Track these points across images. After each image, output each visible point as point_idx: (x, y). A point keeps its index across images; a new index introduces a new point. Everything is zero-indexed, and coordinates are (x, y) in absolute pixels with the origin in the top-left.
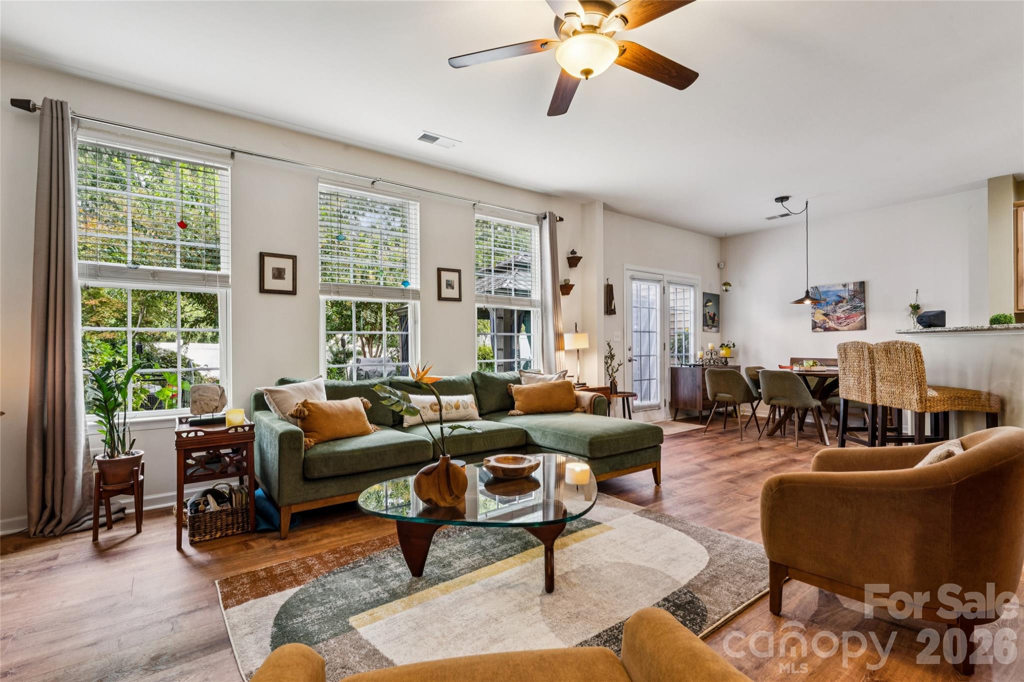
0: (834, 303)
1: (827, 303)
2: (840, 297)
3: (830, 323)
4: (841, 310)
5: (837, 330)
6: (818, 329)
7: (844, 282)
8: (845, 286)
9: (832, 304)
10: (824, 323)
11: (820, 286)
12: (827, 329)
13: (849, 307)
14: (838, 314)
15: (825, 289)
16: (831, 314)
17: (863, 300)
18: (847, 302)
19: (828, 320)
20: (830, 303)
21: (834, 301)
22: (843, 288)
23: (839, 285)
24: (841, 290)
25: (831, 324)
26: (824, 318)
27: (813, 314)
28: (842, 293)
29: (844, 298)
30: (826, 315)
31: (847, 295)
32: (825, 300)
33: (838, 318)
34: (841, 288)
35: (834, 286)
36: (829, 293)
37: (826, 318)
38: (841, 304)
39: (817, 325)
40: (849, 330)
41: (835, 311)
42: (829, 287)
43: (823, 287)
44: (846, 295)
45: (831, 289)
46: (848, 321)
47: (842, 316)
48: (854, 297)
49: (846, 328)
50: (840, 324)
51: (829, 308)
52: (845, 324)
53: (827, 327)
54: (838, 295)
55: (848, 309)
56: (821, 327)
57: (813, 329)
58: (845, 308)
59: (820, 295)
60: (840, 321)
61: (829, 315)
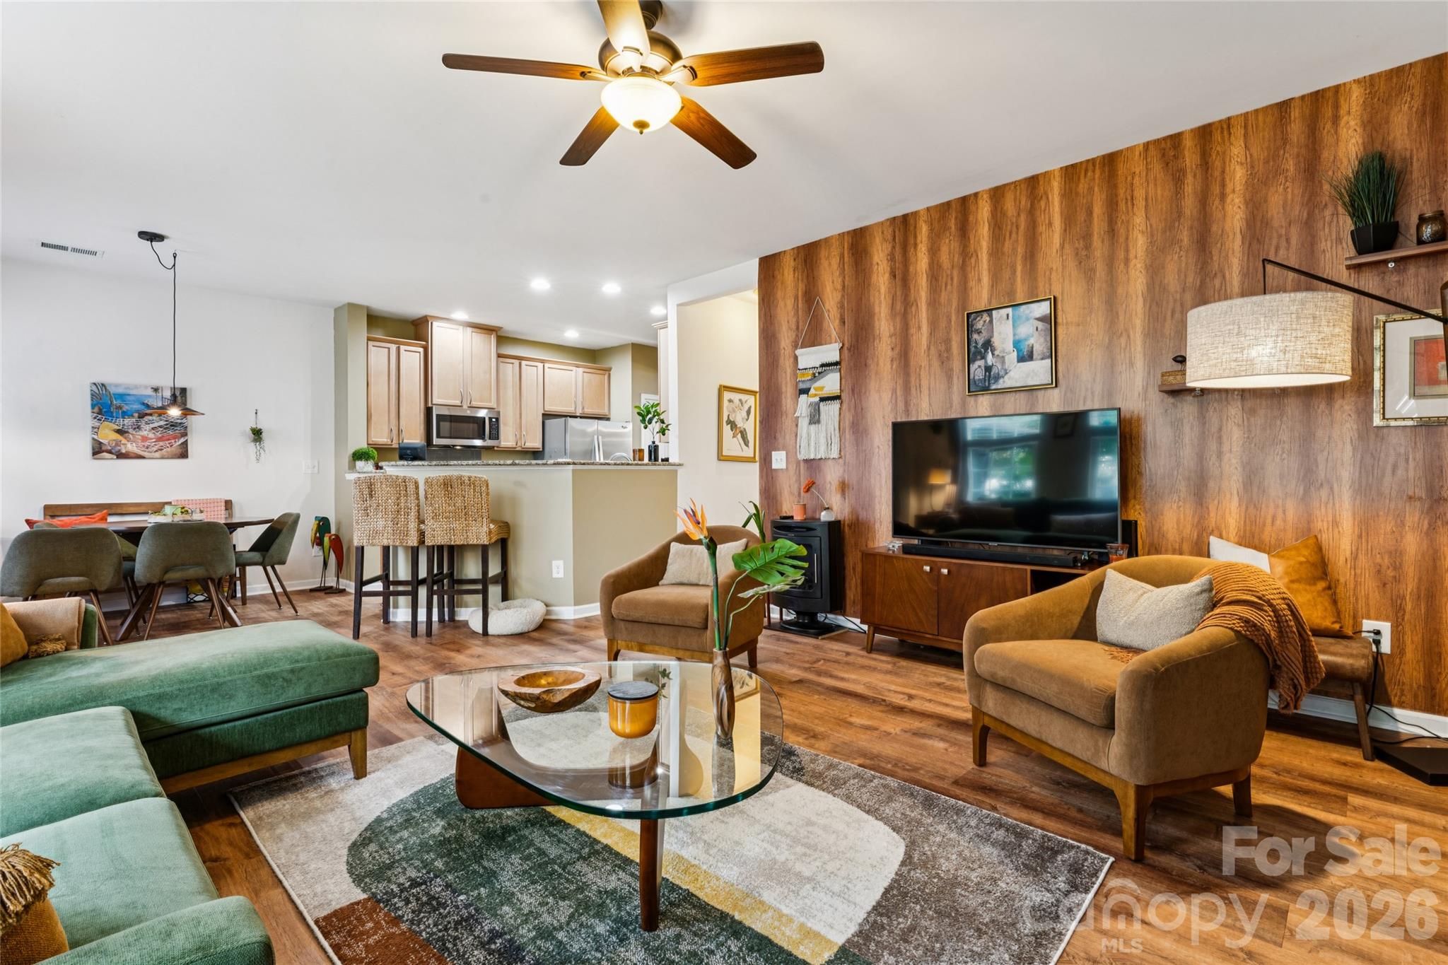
0: (136, 415)
1: (124, 412)
2: (147, 406)
3: (128, 445)
4: (148, 427)
5: (141, 457)
6: (105, 454)
7: (156, 383)
8: (156, 390)
9: (133, 416)
10: (117, 445)
11: (110, 385)
12: (121, 456)
13: (162, 423)
14: (145, 433)
15: (120, 391)
16: (130, 431)
19: (124, 441)
20: (129, 413)
21: (137, 411)
22: (154, 394)
23: (146, 387)
24: (150, 396)
25: (131, 447)
26: (116, 436)
27: (95, 429)
28: (149, 400)
30: (120, 432)
31: (160, 404)
32: (120, 408)
33: (144, 439)
34: (150, 392)
35: (136, 387)
36: (128, 398)
37: (120, 437)
38: (148, 418)
39: (104, 448)
40: (162, 458)
41: (139, 427)
42: (128, 388)
43: (116, 386)
45: (132, 392)
46: (161, 443)
47: (151, 435)
49: (157, 455)
50: (147, 448)
51: (128, 421)
52: (155, 449)
53: (124, 451)
54: (143, 404)
55: (160, 427)
56: (110, 452)
57: (95, 453)
58: (156, 425)
59: (108, 398)
60: (147, 444)
61: (127, 432)
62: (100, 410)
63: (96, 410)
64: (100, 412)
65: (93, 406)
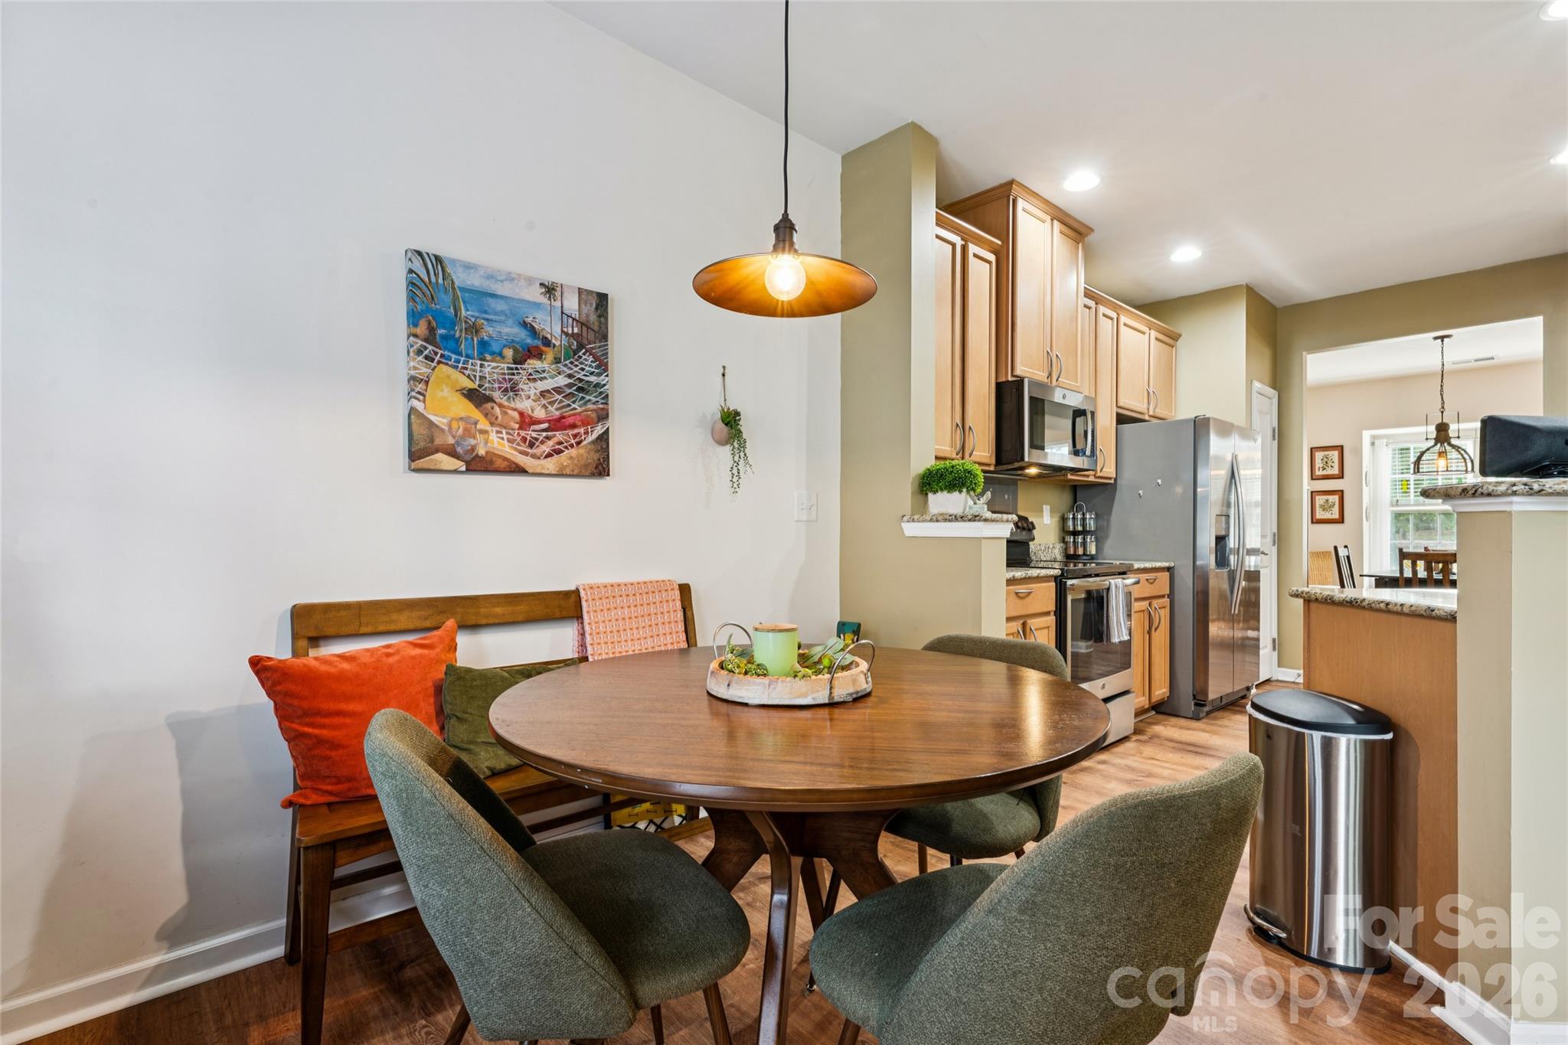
0: (509, 353)
1: (483, 344)
2: (533, 332)
3: (493, 436)
4: (532, 389)
5: (518, 470)
6: (443, 460)
7: (550, 277)
8: (550, 290)
9: (501, 354)
10: (467, 433)
11: (454, 261)
12: (479, 464)
13: (562, 381)
14: (525, 405)
15: (475, 281)
16: (496, 395)
17: (603, 366)
18: (557, 361)
19: (484, 424)
20: (495, 347)
21: (511, 344)
22: (544, 300)
23: (530, 281)
24: (537, 305)
25: (497, 443)
26: (466, 408)
27: (418, 385)
28: (539, 316)
29: (547, 342)
30: (477, 397)
31: (557, 330)
32: (474, 329)
33: (526, 421)
34: (536, 294)
35: (510, 278)
36: (493, 304)
37: (475, 413)
38: (533, 364)
39: (438, 442)
40: (560, 475)
41: (513, 389)
42: (490, 277)
43: (469, 267)
44: (552, 328)
45: (501, 289)
46: (559, 436)
47: (540, 413)
48: (581, 346)
49: (550, 465)
50: (531, 445)
51: (493, 369)
52: (546, 448)
53: (482, 452)
54: (525, 325)
55: (558, 390)
56: (452, 453)
57: (415, 455)
58: (548, 384)
59: (447, 299)
60: (531, 434)
61: (490, 399)
62: (432, 330)
63: (422, 329)
64: (430, 338)
65: (413, 317)
